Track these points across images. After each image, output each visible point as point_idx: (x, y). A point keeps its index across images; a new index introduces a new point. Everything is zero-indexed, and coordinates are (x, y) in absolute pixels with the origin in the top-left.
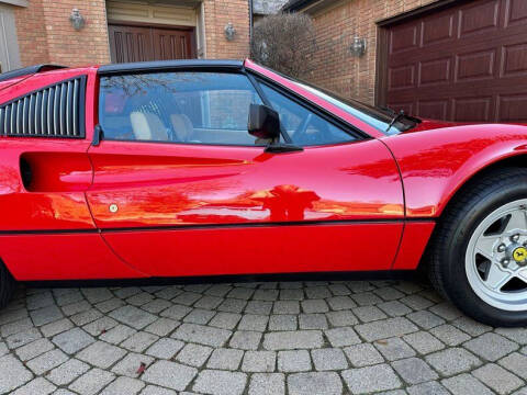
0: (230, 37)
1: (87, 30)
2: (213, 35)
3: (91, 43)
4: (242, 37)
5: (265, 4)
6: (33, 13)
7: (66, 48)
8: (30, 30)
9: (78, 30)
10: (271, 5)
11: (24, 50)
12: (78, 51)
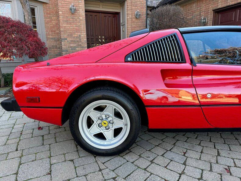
0: (137, 17)
1: (76, 14)
2: (130, 16)
3: (78, 20)
4: (142, 17)
5: (151, 2)
6: (51, 6)
7: (67, 22)
8: (49, 14)
9: (72, 14)
10: (154, 2)
11: (47, 23)
12: (72, 23)
